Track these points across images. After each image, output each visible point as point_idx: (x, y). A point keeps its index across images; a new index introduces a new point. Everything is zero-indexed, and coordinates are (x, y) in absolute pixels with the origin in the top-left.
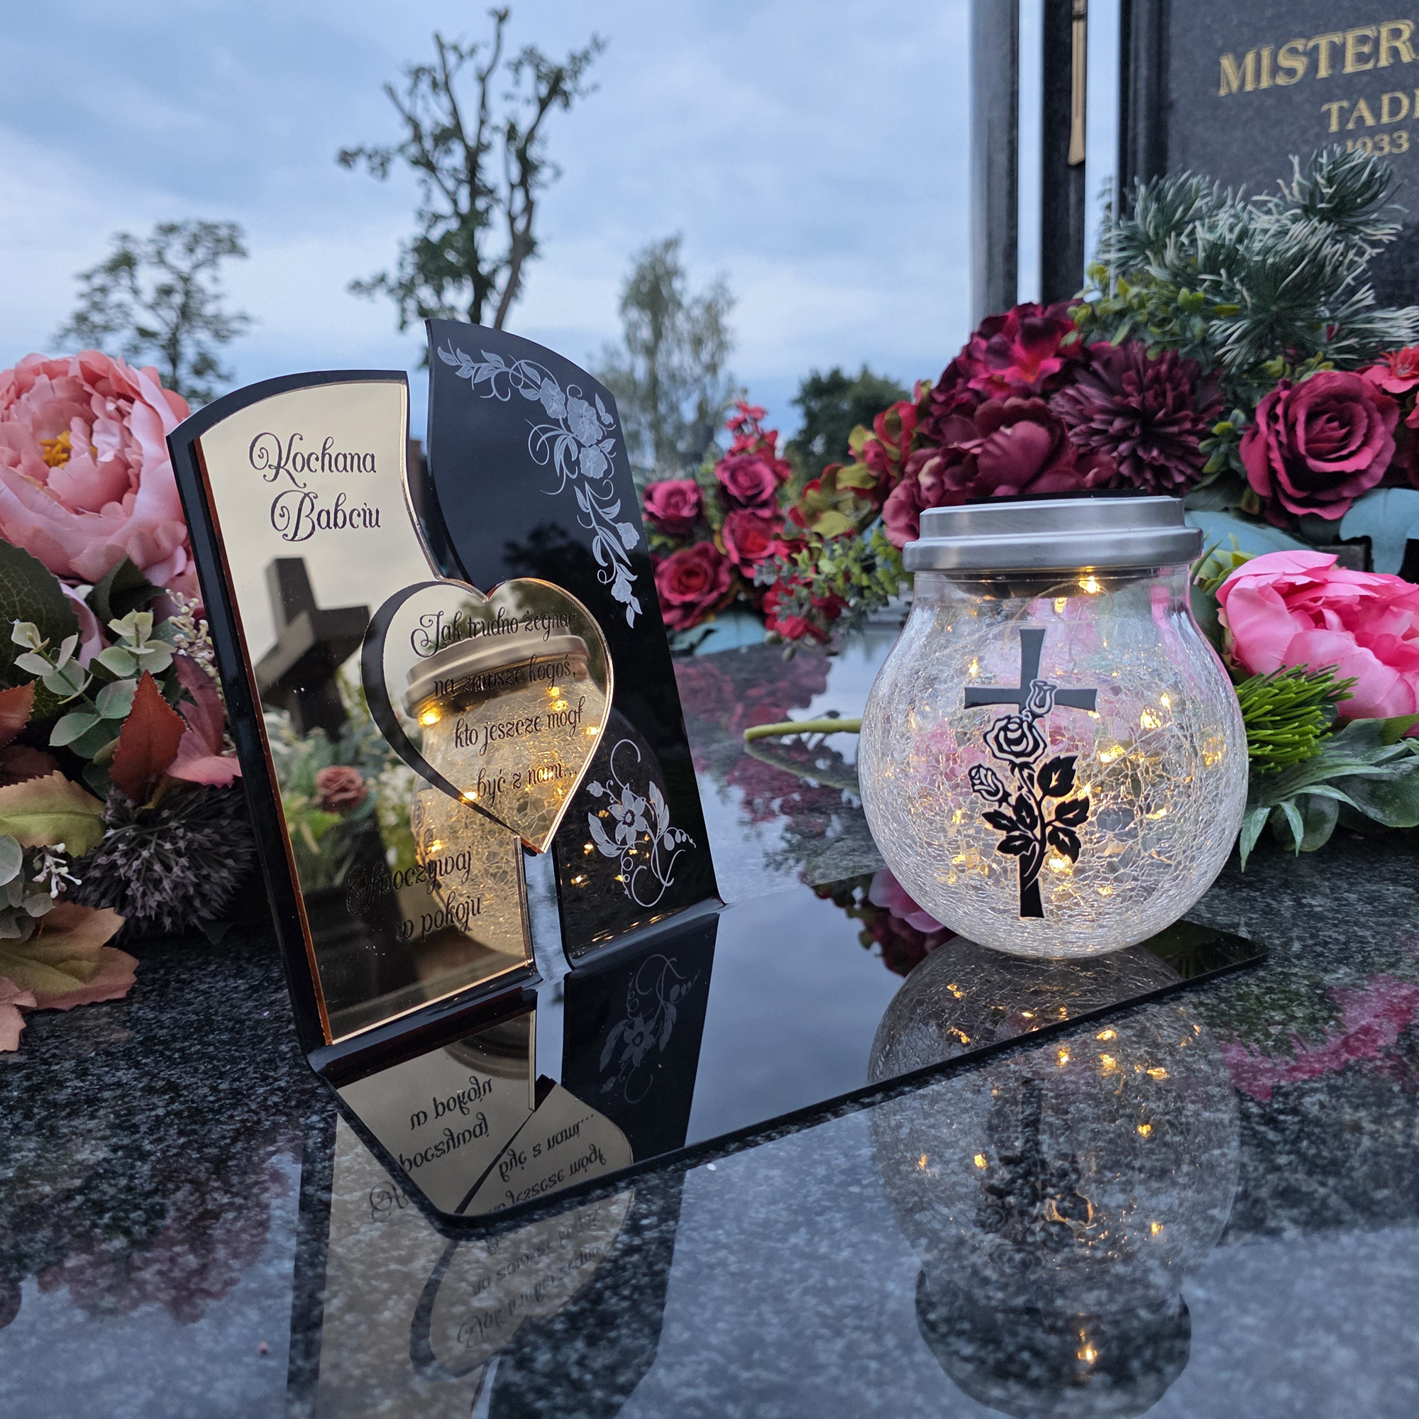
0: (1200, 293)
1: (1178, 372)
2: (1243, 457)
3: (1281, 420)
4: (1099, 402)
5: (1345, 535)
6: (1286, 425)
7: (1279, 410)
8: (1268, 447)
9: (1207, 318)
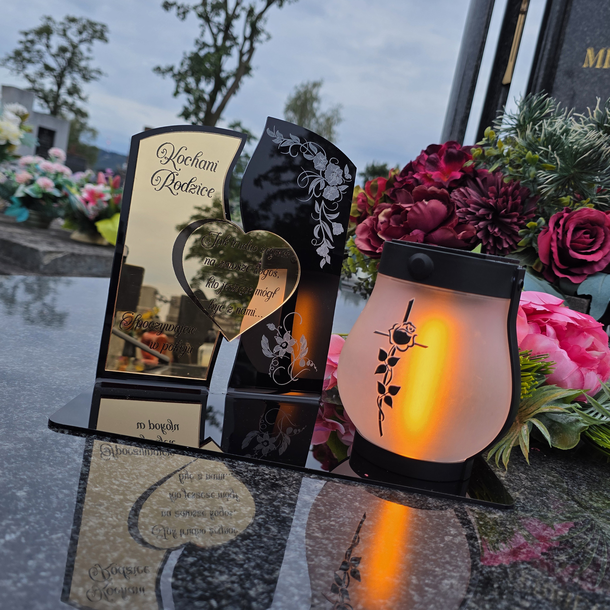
0: (537, 155)
1: (517, 192)
2: (538, 242)
3: (561, 227)
4: (474, 198)
5: (579, 293)
6: (563, 231)
7: (561, 222)
8: (551, 240)
9: (538, 169)
